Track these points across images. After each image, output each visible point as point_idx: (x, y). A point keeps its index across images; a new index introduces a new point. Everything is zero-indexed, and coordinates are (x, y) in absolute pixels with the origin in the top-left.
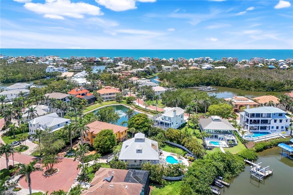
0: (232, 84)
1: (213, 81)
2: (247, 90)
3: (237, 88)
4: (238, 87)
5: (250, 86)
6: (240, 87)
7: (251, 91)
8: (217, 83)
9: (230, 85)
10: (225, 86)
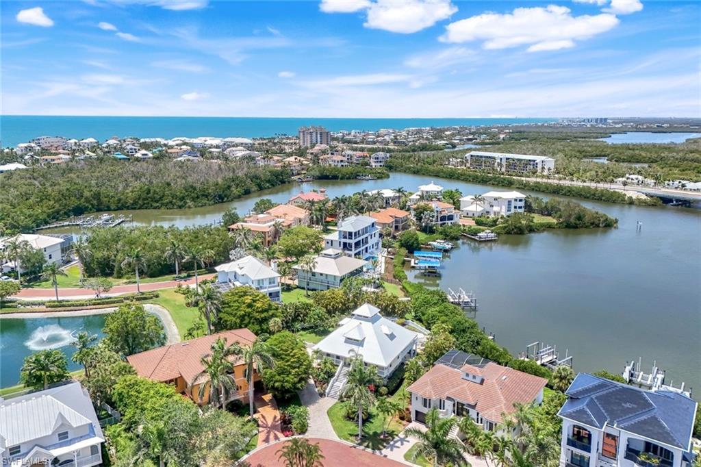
0: (139, 199)
1: (87, 200)
2: (180, 207)
3: (155, 208)
4: (155, 205)
5: (182, 199)
6: (162, 204)
7: (189, 207)
8: (100, 203)
9: (135, 203)
10: (122, 209)
